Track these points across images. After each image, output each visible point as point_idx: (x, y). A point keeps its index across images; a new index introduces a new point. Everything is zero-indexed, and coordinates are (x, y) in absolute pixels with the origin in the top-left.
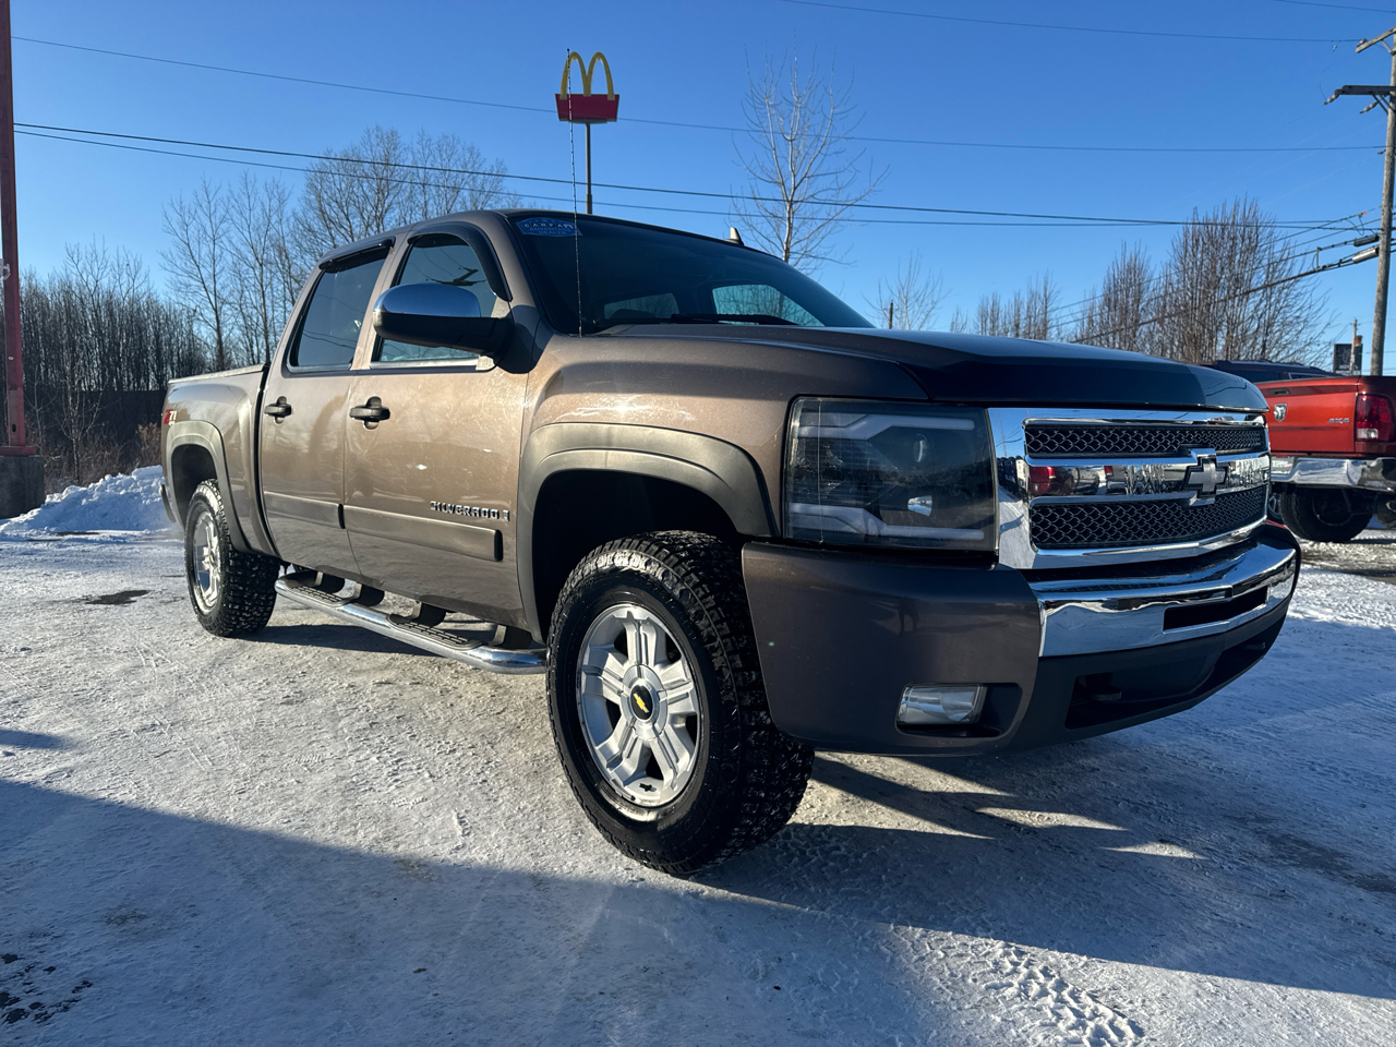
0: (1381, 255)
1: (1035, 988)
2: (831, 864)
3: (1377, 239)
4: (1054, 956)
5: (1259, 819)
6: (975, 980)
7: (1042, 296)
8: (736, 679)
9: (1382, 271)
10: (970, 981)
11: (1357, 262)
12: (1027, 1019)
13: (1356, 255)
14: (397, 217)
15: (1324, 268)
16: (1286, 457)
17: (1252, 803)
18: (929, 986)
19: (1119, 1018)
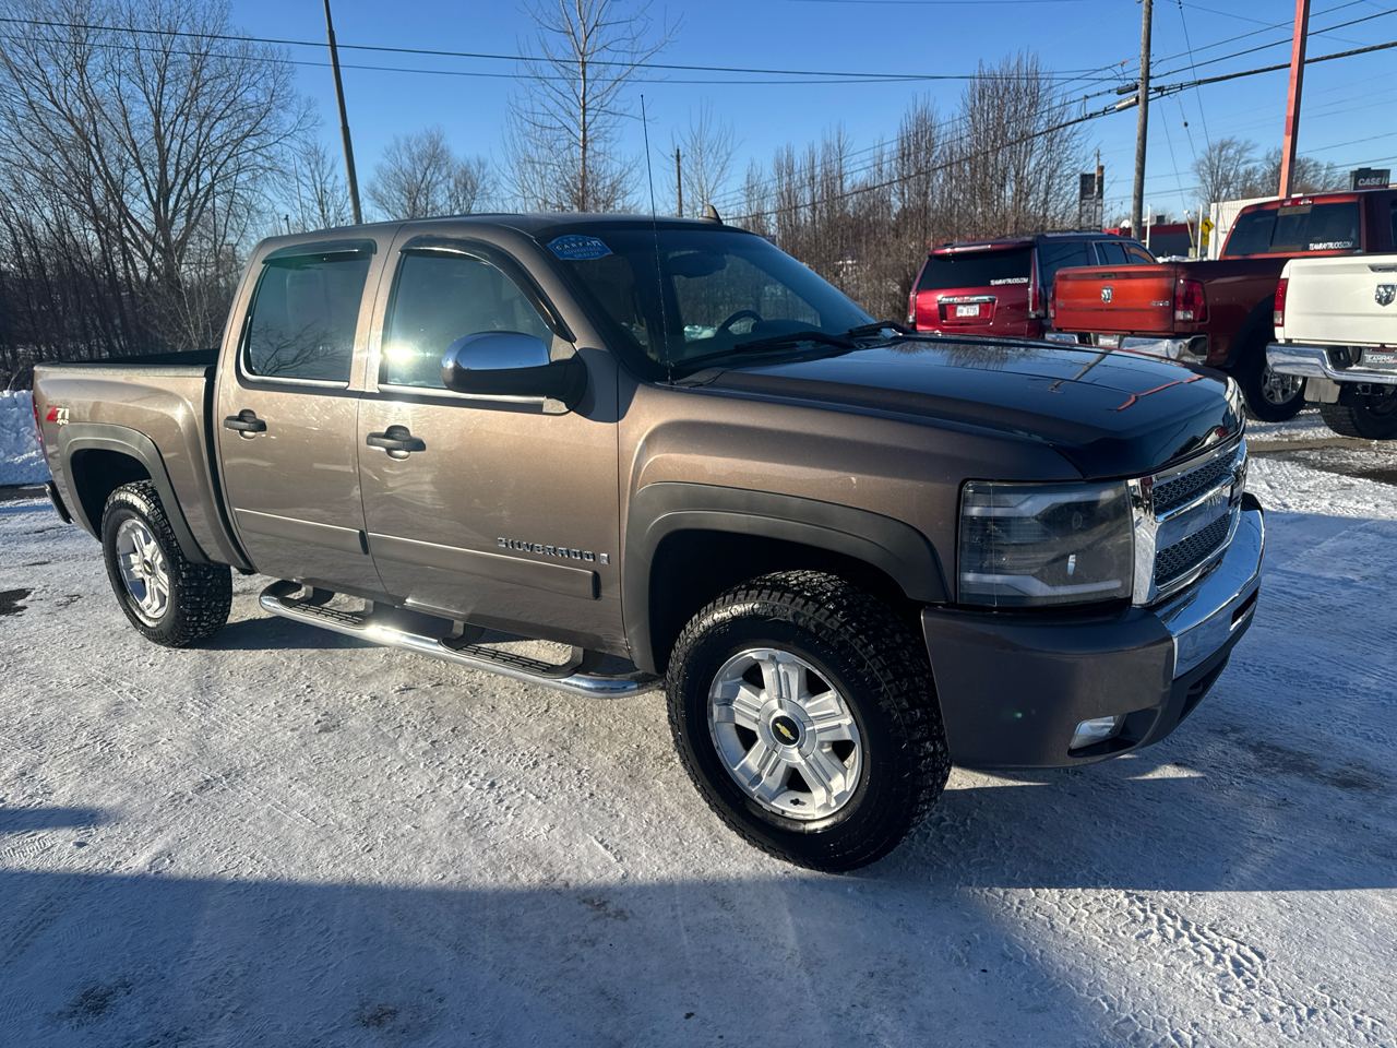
0: (1141, 104)
1: (1171, 933)
2: (948, 836)
3: (1137, 87)
4: (1167, 896)
5: (1235, 730)
6: (1124, 933)
7: (836, 148)
8: (904, 719)
9: (1142, 120)
10: (1121, 934)
11: (1120, 110)
12: (1181, 963)
13: (1118, 103)
14: (102, 63)
15: (1091, 116)
16: (1112, 335)
17: (1220, 713)
18: (1094, 945)
19: (1242, 947)
